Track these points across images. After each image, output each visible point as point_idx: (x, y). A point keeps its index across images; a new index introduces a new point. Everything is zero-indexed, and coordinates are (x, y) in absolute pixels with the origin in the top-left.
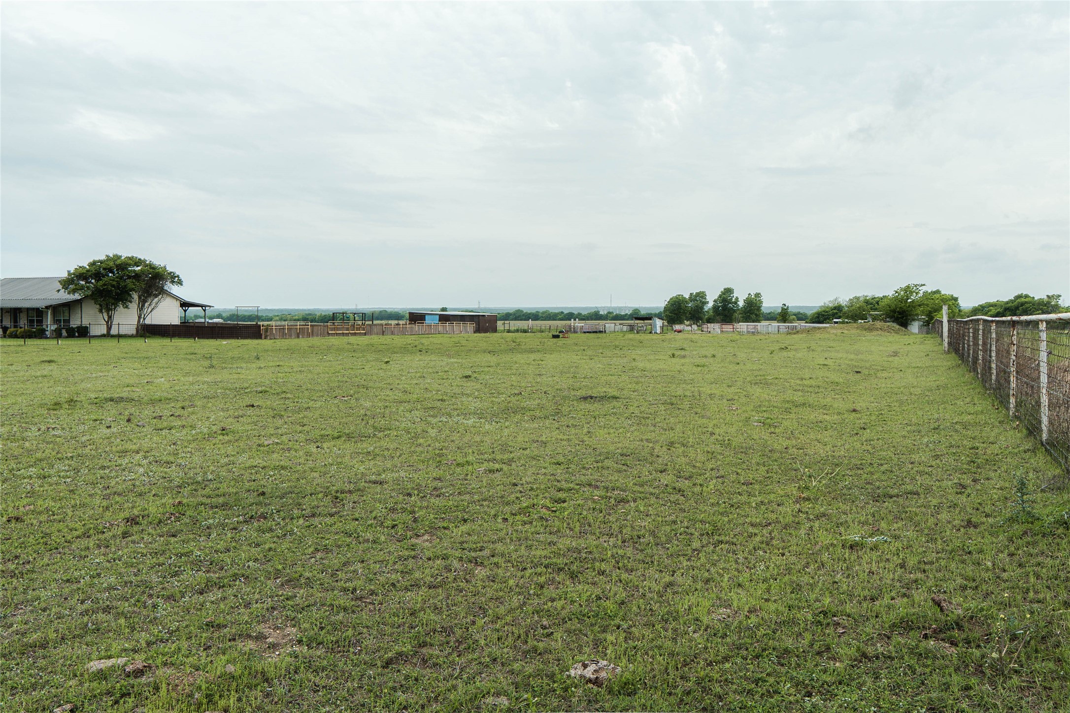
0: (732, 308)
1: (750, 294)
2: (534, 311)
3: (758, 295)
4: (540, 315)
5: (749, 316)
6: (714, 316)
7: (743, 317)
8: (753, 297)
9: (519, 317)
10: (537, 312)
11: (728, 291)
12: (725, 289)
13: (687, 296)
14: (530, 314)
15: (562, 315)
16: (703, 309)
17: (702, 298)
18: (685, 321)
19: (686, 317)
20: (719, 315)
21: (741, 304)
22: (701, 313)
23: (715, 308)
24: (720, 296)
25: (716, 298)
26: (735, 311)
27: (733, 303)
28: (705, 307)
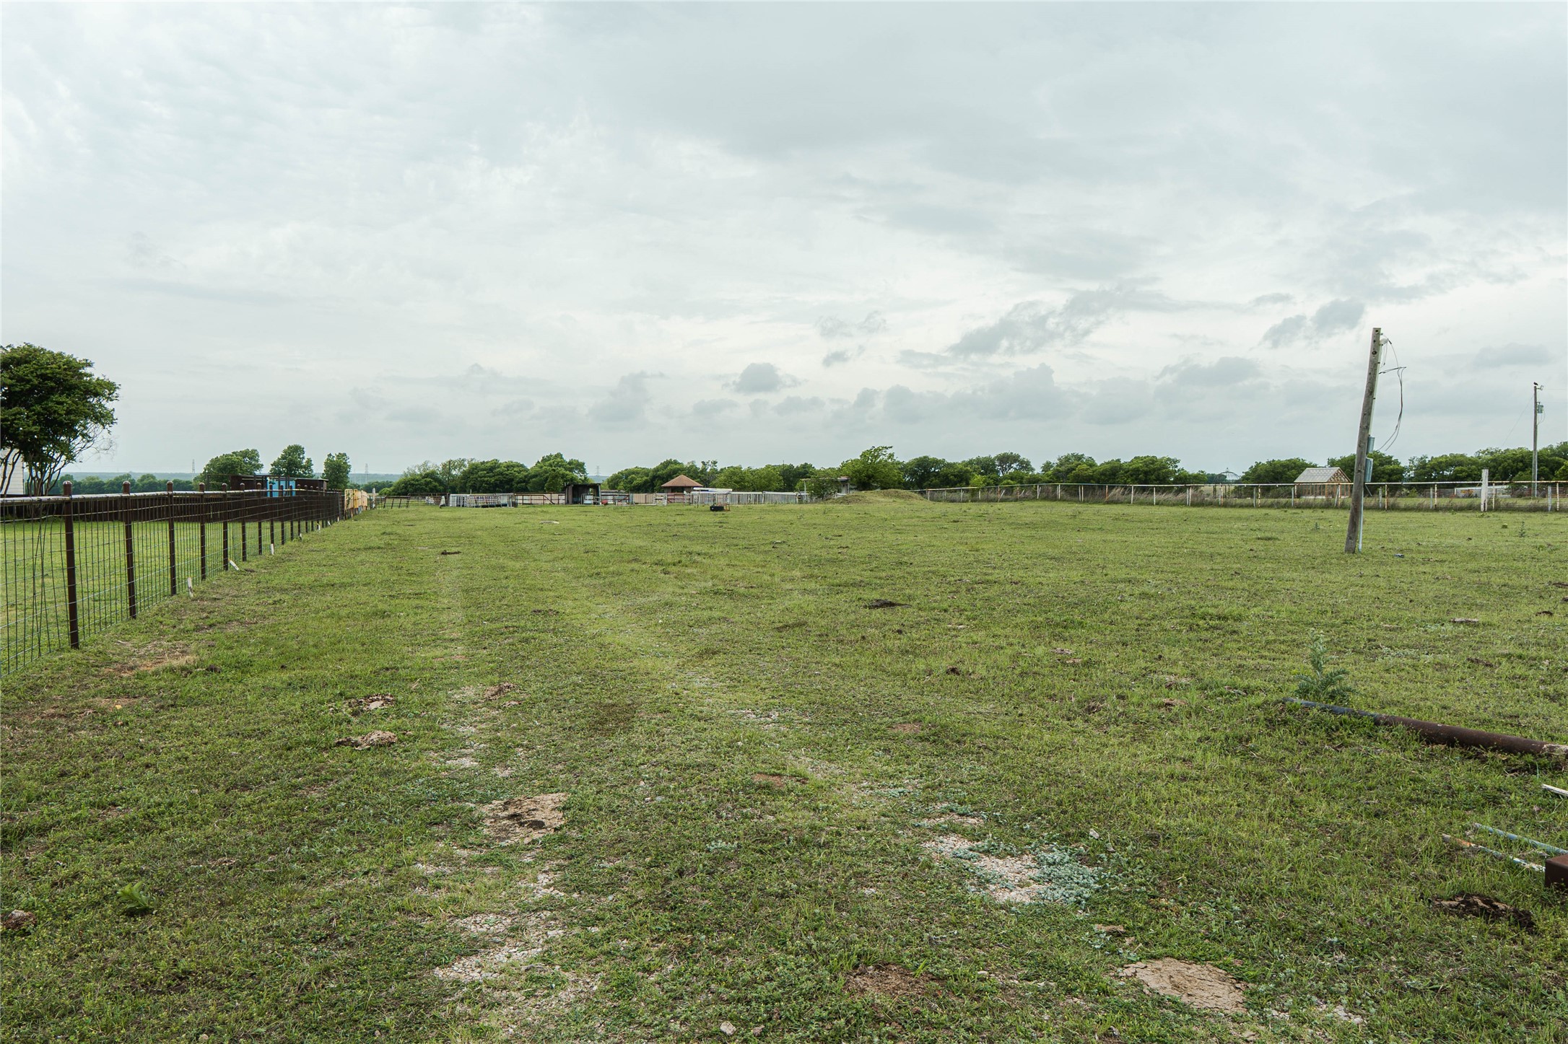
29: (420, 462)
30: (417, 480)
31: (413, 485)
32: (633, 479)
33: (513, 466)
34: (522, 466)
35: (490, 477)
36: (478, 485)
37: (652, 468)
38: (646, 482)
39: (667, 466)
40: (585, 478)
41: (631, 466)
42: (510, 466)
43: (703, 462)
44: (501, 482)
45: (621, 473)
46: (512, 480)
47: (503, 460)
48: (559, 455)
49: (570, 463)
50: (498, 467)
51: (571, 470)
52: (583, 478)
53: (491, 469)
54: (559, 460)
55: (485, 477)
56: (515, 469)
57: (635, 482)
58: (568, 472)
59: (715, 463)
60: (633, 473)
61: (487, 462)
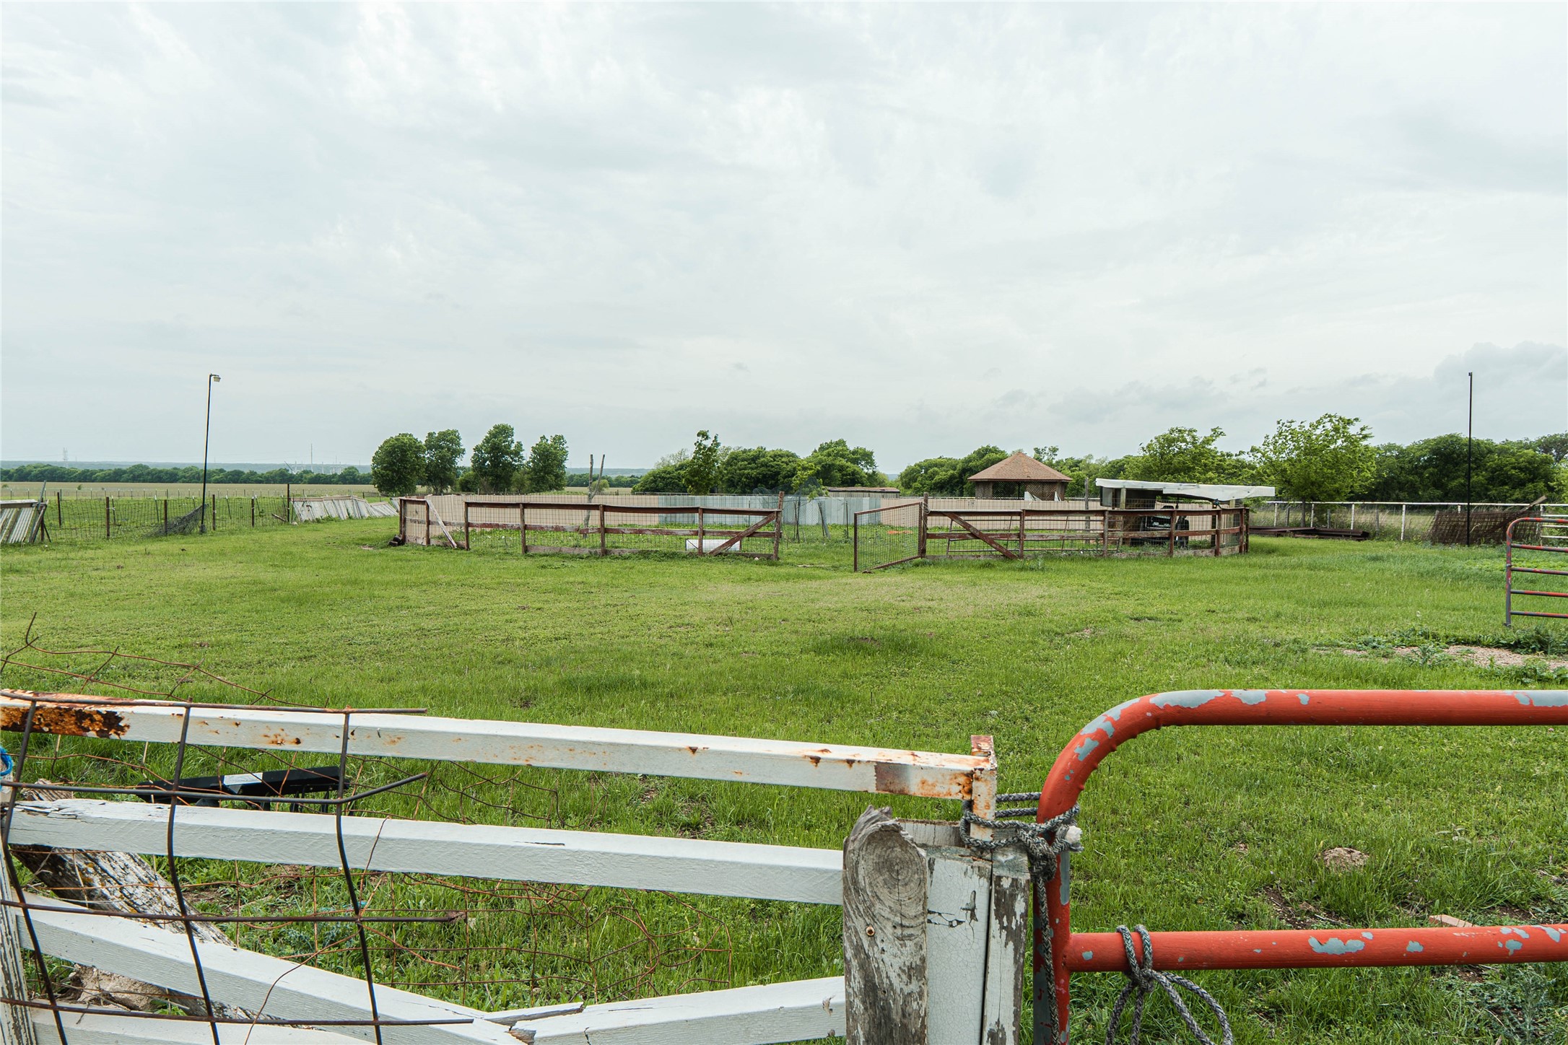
0: (510, 463)
1: (544, 437)
2: (169, 468)
3: (559, 439)
4: (180, 474)
5: (543, 477)
6: (476, 477)
7: (530, 479)
8: (549, 442)
9: (139, 476)
10: (175, 469)
11: (503, 432)
12: (496, 427)
13: (422, 439)
14: (161, 472)
15: (221, 475)
16: (453, 462)
17: (452, 443)
18: (419, 487)
19: (421, 478)
20: (485, 474)
21: (527, 454)
22: (449, 470)
23: (478, 461)
24: (487, 440)
25: (480, 443)
26: (515, 468)
27: (511, 453)
28: (457, 460)
29: (675, 452)
30: (669, 473)
31: (663, 478)
32: (935, 473)
33: (781, 456)
34: (793, 455)
35: (752, 469)
36: (736, 480)
37: (962, 458)
38: (952, 477)
39: (983, 456)
40: (874, 472)
41: (933, 456)
42: (776, 456)
43: (1037, 450)
44: (764, 476)
45: (920, 466)
46: (778, 473)
47: (770, 448)
48: (841, 443)
49: (854, 453)
50: (764, 456)
51: (855, 461)
52: (870, 471)
53: (754, 459)
54: (840, 448)
55: (745, 469)
56: (783, 459)
57: (937, 478)
58: (849, 464)
59: (1054, 450)
60: (936, 465)
61: (750, 450)
